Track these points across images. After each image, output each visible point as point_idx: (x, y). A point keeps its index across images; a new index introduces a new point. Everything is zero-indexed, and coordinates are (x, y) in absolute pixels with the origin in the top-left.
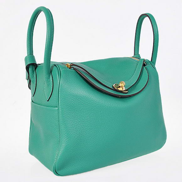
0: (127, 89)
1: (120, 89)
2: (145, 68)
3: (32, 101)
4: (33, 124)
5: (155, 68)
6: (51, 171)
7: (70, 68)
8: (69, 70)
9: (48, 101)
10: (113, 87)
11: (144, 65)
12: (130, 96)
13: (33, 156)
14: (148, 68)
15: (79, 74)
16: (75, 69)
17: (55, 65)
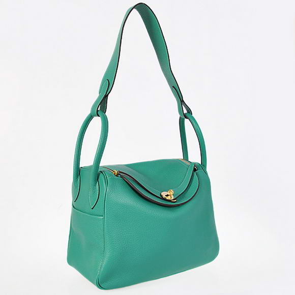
0: (175, 197)
1: (168, 198)
2: (195, 174)
3: (73, 206)
4: (73, 231)
5: (206, 173)
6: (94, 284)
7: (117, 176)
8: (116, 177)
9: (92, 209)
10: (161, 195)
11: (195, 170)
12: (179, 205)
13: (72, 267)
14: (199, 173)
15: (127, 182)
16: (122, 177)
17: (101, 172)
